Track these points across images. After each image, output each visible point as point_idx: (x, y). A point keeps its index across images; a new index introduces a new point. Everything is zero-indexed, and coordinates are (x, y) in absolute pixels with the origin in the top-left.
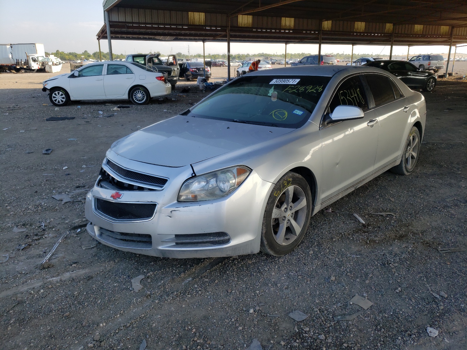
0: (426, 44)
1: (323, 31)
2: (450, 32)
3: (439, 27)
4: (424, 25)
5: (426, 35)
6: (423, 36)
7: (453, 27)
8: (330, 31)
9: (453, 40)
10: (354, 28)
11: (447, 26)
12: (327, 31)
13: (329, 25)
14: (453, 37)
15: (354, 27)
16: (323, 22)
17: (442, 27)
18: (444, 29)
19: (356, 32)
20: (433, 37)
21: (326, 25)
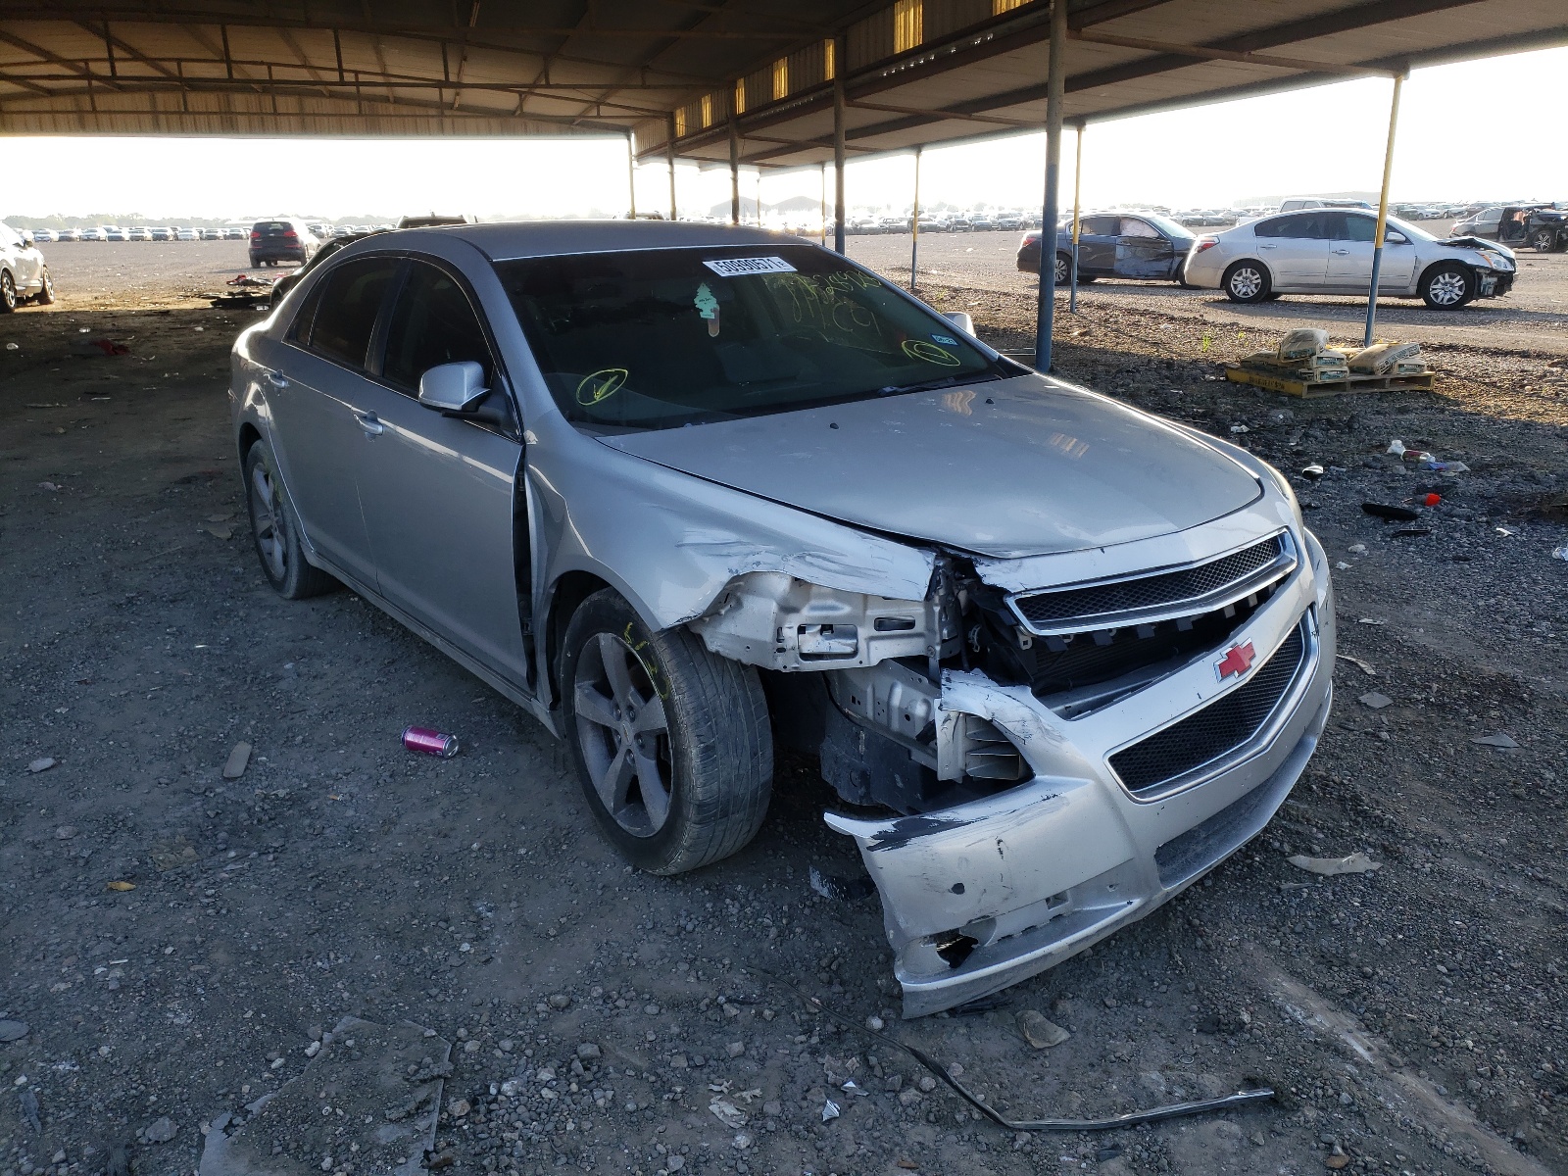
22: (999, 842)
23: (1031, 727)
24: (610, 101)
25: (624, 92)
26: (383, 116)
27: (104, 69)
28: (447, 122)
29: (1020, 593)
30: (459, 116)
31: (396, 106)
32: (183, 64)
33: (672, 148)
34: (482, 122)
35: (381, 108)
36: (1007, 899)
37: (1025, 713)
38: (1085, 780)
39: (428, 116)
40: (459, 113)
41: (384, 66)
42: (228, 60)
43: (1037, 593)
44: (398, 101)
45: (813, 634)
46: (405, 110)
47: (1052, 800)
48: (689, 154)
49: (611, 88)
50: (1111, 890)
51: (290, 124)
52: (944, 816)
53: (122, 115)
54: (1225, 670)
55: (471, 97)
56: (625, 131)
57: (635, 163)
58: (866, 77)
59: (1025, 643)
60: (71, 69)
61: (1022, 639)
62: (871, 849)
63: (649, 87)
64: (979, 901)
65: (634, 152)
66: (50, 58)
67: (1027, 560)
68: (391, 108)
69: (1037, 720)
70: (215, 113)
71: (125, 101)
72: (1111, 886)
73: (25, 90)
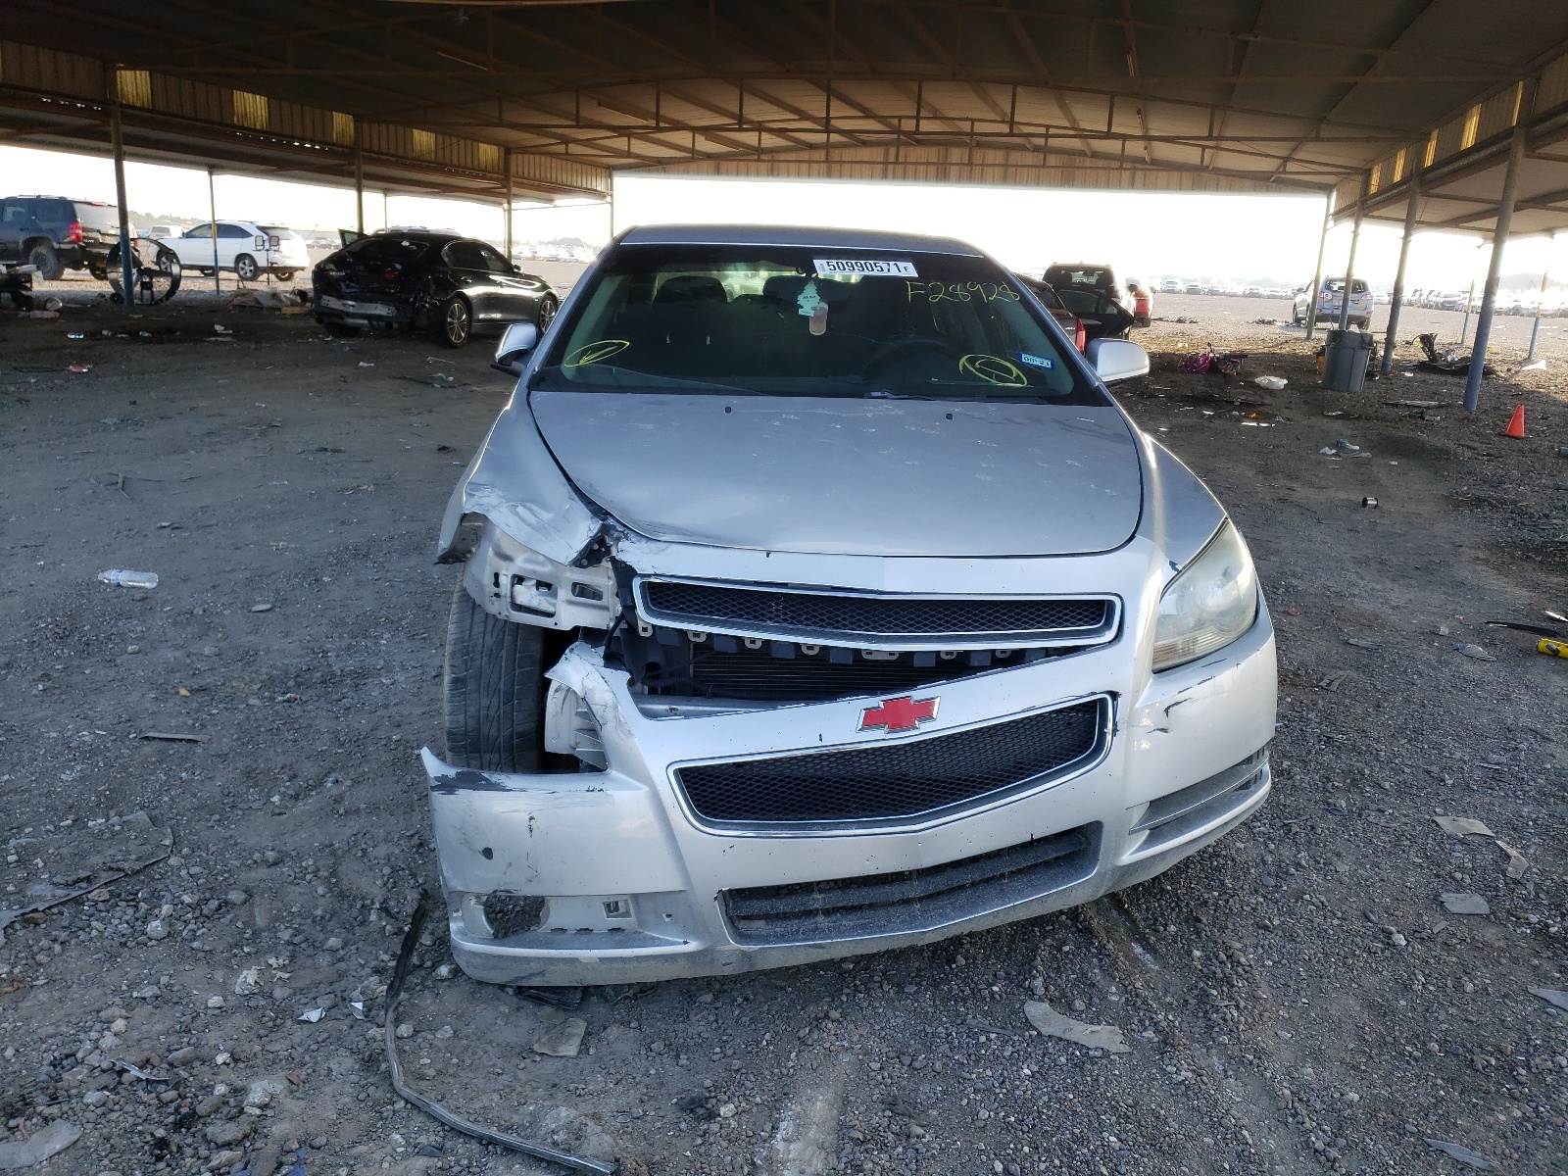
0: (438, 193)
1: (122, 105)
2: (502, 165)
3: (475, 144)
4: (437, 133)
5: (445, 165)
6: (440, 167)
7: (508, 150)
8: (147, 110)
9: (514, 190)
10: (234, 114)
11: (494, 144)
12: (133, 107)
13: (139, 86)
14: (513, 179)
15: (234, 110)
16: (118, 72)
17: (481, 145)
18: (488, 153)
19: (242, 128)
20: (463, 174)
21: (130, 85)
22: (531, 819)
23: (609, 715)
24: (1299, 155)
25: (1310, 146)
26: (1079, 168)
27: (909, 125)
28: (1139, 175)
29: (649, 576)
30: (1149, 170)
31: (1093, 159)
32: (976, 123)
33: (1362, 207)
34: (1175, 175)
35: (1078, 161)
36: (531, 881)
37: (608, 697)
38: (641, 785)
39: (1109, 168)
40: (1152, 167)
41: (1073, 120)
42: (1012, 123)
43: (668, 580)
44: (1095, 155)
45: (529, 587)
46: (1101, 163)
47: (596, 793)
48: (1376, 213)
49: (1299, 141)
50: (667, 920)
51: (993, 177)
52: (495, 778)
53: (860, 165)
54: (871, 720)
55: (1165, 151)
56: (1325, 189)
57: (1331, 223)
58: (1549, 124)
59: (645, 630)
60: (883, 124)
61: (641, 625)
62: (433, 788)
63: (1323, 140)
64: (505, 873)
65: (1332, 210)
66: (868, 114)
67: (673, 545)
68: (1088, 162)
69: (616, 707)
70: (933, 163)
71: (865, 154)
72: (669, 916)
73: (792, 144)
